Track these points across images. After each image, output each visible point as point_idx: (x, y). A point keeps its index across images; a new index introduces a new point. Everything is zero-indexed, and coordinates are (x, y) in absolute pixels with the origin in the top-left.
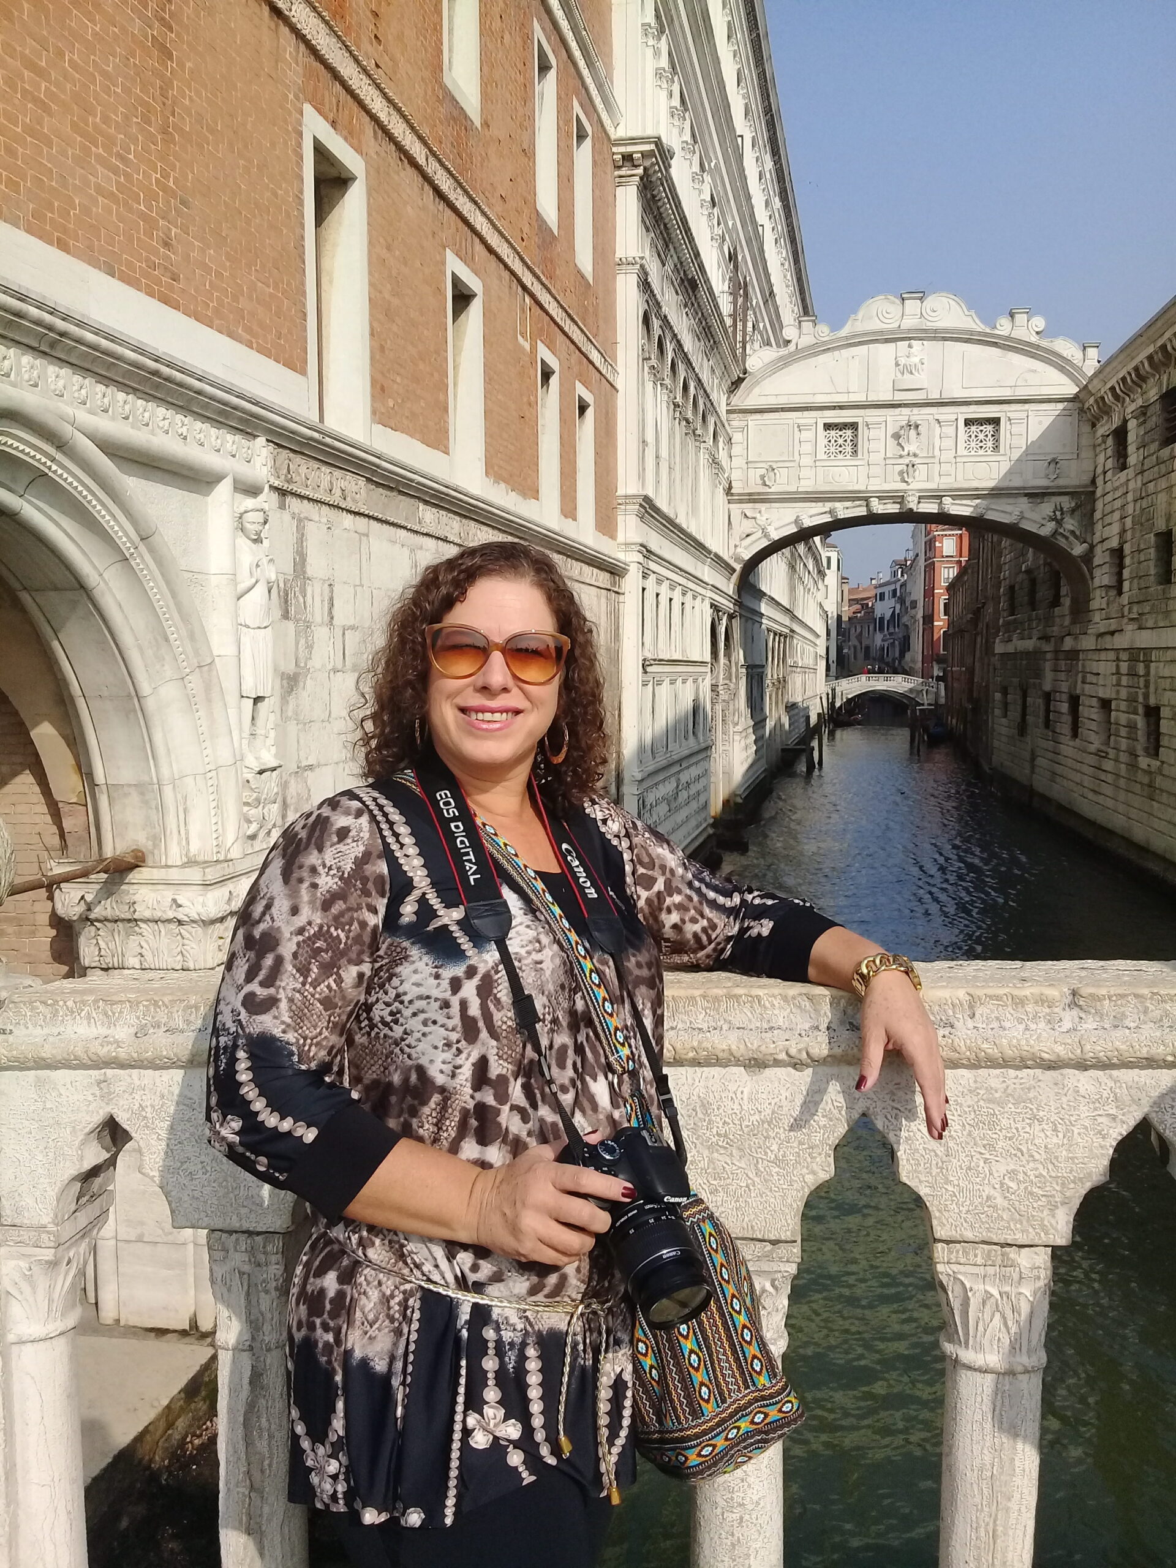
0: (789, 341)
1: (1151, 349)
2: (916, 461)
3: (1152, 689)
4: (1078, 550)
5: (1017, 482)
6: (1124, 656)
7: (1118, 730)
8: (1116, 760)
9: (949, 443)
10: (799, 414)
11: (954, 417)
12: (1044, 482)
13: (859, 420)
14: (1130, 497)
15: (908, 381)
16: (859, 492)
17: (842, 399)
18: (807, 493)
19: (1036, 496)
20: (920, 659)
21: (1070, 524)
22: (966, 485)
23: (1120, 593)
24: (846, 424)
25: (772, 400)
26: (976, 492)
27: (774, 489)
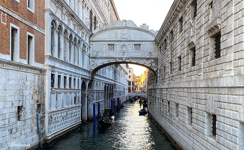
0: (101, 28)
1: (162, 32)
2: (124, 52)
3: (163, 96)
4: (155, 69)
5: (144, 57)
6: (160, 90)
9: (131, 49)
10: (103, 42)
11: (132, 44)
12: (149, 57)
13: (114, 44)
14: (161, 60)
15: (123, 37)
16: (114, 57)
17: (111, 40)
18: (105, 57)
19: (147, 59)
21: (154, 65)
22: (134, 57)
24: (112, 44)
25: (98, 39)
26: (136, 58)
27: (98, 56)
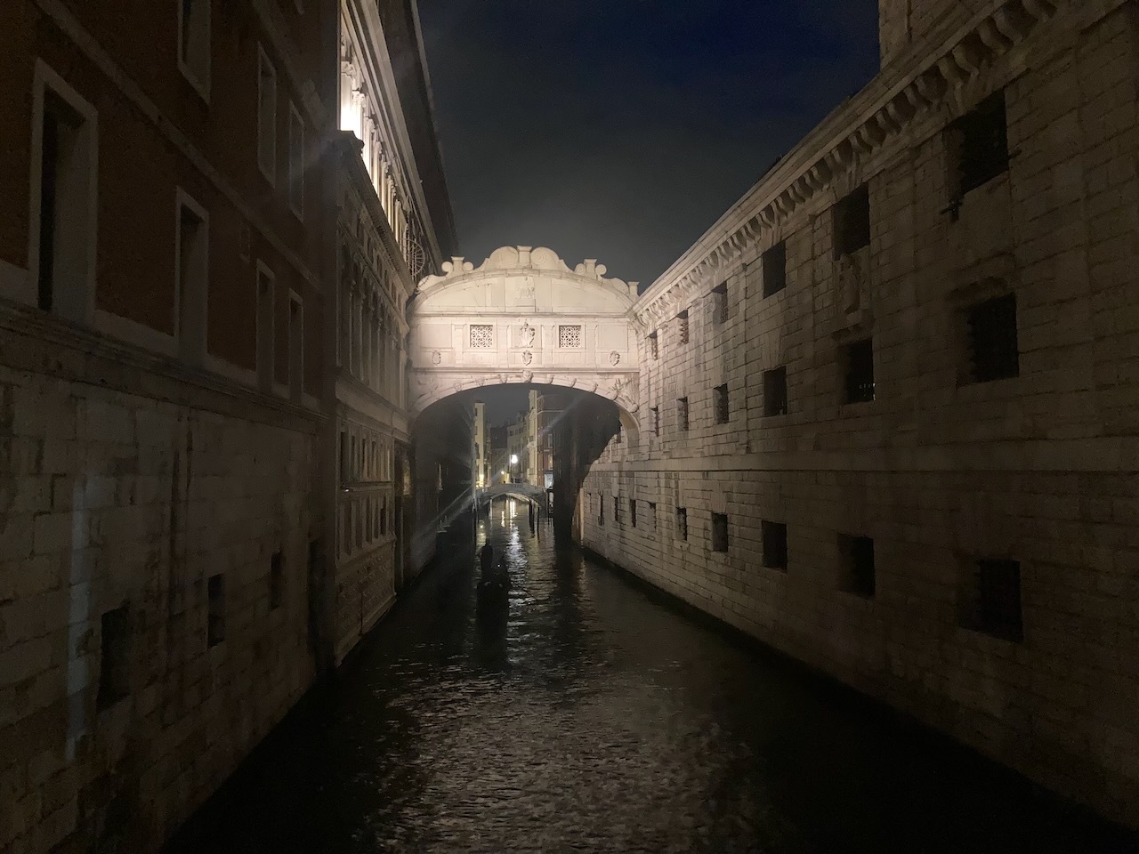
0: (447, 273)
1: (669, 287)
2: (529, 350)
3: (680, 497)
4: (630, 408)
5: (592, 365)
6: (662, 475)
7: (660, 523)
8: (660, 542)
9: (551, 340)
10: (454, 318)
11: (553, 324)
12: (611, 366)
13: (494, 324)
14: (661, 376)
15: (524, 301)
16: (494, 369)
17: (482, 310)
18: (460, 369)
19: (608, 373)
20: (536, 473)
21: (625, 392)
22: (561, 367)
23: (658, 435)
24: (484, 326)
25: (436, 309)
26: (568, 371)
27: (438, 365)
